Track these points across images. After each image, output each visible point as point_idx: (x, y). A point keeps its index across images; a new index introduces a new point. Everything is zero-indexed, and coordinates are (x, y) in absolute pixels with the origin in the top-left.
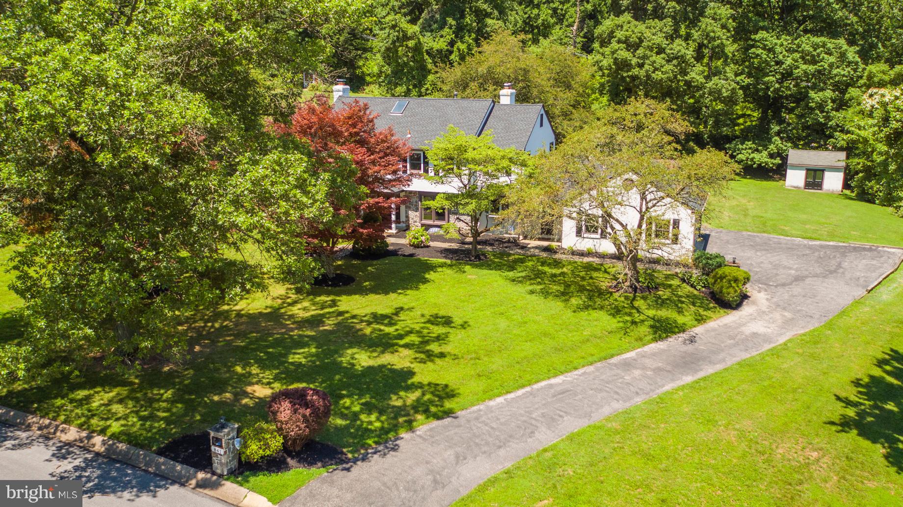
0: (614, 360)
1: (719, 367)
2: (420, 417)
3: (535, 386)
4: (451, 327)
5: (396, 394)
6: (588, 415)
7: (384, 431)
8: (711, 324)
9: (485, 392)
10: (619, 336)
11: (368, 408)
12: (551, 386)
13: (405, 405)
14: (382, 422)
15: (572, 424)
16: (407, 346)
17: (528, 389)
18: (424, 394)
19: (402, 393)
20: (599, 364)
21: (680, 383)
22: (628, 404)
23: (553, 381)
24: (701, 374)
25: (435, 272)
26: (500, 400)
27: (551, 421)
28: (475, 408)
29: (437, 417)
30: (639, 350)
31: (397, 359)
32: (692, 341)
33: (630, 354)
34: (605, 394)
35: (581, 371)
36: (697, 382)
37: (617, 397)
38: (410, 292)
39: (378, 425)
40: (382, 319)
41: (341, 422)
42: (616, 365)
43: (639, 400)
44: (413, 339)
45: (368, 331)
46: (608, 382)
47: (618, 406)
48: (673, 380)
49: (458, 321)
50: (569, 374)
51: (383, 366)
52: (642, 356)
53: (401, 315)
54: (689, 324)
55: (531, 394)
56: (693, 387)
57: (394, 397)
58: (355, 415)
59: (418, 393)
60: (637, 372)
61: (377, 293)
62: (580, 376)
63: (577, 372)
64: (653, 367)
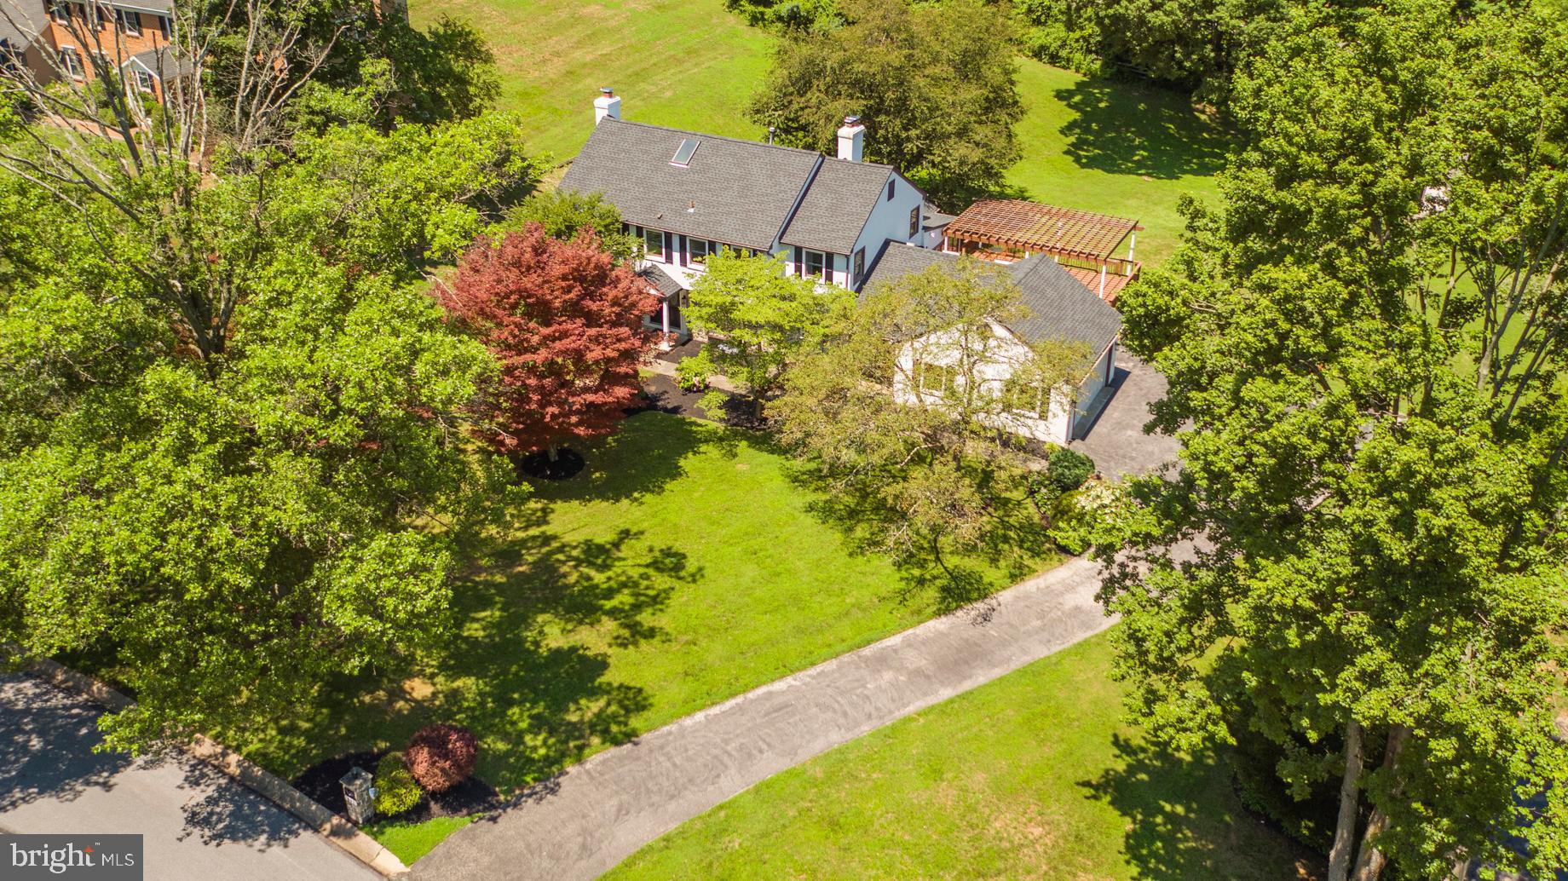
0: (867, 651)
1: (998, 672)
2: (596, 741)
3: (751, 695)
4: (680, 578)
5: (576, 702)
6: (793, 752)
7: (548, 761)
8: (1030, 585)
9: (686, 702)
10: (892, 605)
11: (538, 724)
12: (770, 694)
13: (581, 722)
14: (549, 748)
15: (769, 766)
16: (612, 613)
17: (739, 699)
18: (608, 704)
19: (583, 702)
20: (846, 658)
21: (932, 700)
22: (849, 736)
23: (779, 686)
24: (967, 686)
25: (695, 453)
26: (700, 716)
27: (748, 755)
28: (666, 729)
29: (617, 742)
30: (911, 631)
31: (595, 638)
32: (986, 618)
33: (895, 640)
34: (829, 715)
35: (819, 668)
36: (952, 701)
37: (841, 721)
38: (648, 497)
39: (542, 751)
40: (597, 554)
41: (501, 746)
42: (866, 660)
43: (866, 728)
44: (624, 599)
45: (572, 579)
46: (842, 693)
47: (836, 737)
48: (925, 694)
49: (691, 566)
50: (800, 675)
51: (573, 650)
52: (908, 644)
53: (623, 547)
54: (997, 584)
55: (740, 709)
56: (943, 710)
57: (572, 707)
58: (520, 735)
59: (602, 702)
60: (888, 676)
61: (605, 498)
62: (813, 677)
63: (812, 671)
64: (911, 667)
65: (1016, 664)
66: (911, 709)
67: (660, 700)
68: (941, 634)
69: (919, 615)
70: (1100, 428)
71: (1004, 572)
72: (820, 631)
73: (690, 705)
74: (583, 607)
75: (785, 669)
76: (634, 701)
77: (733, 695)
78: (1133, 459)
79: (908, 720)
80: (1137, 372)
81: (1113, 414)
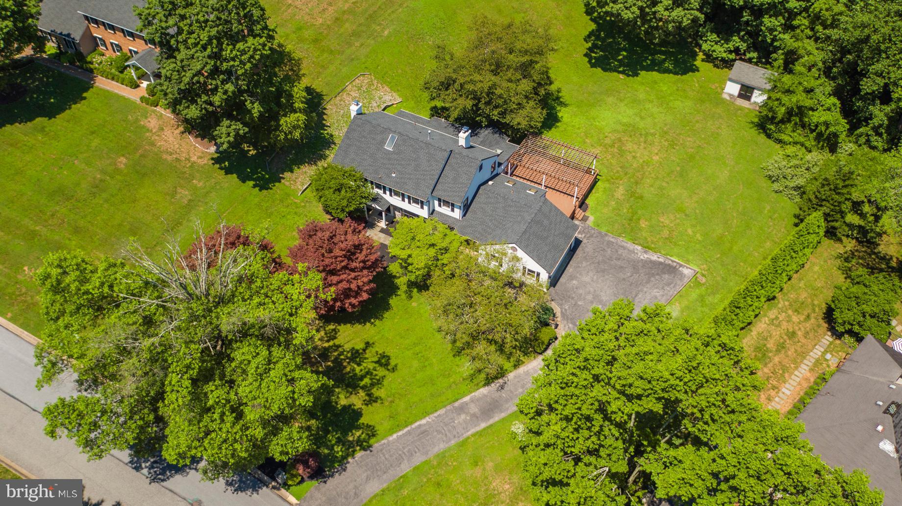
0: (456, 404)
1: (503, 415)
2: (358, 448)
3: (413, 426)
4: (388, 370)
5: (351, 432)
6: (427, 453)
7: (343, 457)
8: (522, 370)
9: (390, 430)
10: (467, 382)
11: (339, 441)
12: (420, 426)
13: (353, 441)
14: (342, 452)
15: (418, 459)
16: (363, 388)
17: (409, 428)
19: (354, 431)
20: (448, 408)
21: (478, 429)
22: (447, 446)
23: (423, 422)
24: (491, 422)
25: (396, 295)
26: (395, 436)
27: (411, 454)
28: (383, 442)
29: (365, 450)
30: (473, 394)
31: (357, 400)
32: (502, 387)
33: (467, 399)
34: (441, 435)
35: (438, 413)
36: (484, 429)
37: (445, 439)
38: (377, 322)
39: (340, 453)
40: (356, 356)
41: (326, 451)
42: (455, 408)
43: (453, 442)
44: (367, 381)
45: (348, 369)
46: (446, 425)
47: (442, 446)
48: (475, 426)
49: (393, 362)
50: (431, 416)
51: (350, 406)
52: (472, 401)
53: (367, 351)
54: (509, 369)
55: (409, 433)
56: (480, 434)
57: (350, 434)
58: (333, 446)
59: (361, 432)
60: (463, 416)
61: (360, 323)
62: (436, 417)
63: (436, 415)
64: (472, 412)
65: (509, 412)
66: (470, 433)
67: (380, 429)
68: (485, 396)
69: (477, 386)
70: (562, 280)
71: (512, 364)
72: (439, 396)
73: (391, 431)
74: (351, 384)
75: (427, 414)
76: (372, 432)
77: (407, 426)
78: (573, 298)
79: (468, 438)
80: (585, 241)
81: (570, 269)
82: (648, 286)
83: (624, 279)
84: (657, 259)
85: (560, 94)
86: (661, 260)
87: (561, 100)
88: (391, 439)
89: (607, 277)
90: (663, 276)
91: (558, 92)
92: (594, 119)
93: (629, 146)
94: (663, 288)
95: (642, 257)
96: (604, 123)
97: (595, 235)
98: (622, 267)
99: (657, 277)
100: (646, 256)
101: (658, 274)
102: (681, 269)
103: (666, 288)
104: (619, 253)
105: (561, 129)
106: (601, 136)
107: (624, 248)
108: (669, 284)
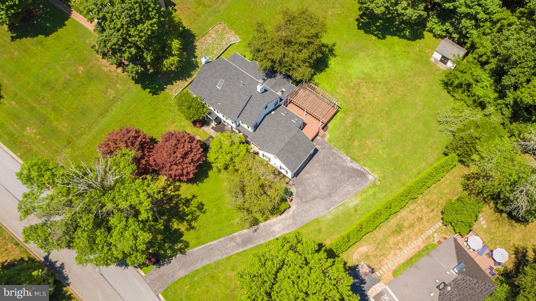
0: (231, 236)
1: (252, 246)
2: (179, 253)
3: (207, 245)
4: (202, 212)
6: (211, 260)
7: (170, 256)
8: (268, 222)
10: (239, 225)
11: (170, 247)
12: (210, 245)
13: (177, 248)
15: (206, 262)
16: (187, 221)
17: (204, 245)
19: (178, 243)
20: (226, 237)
21: (238, 251)
22: (221, 258)
23: (212, 243)
24: (246, 248)
26: (197, 248)
27: (203, 259)
28: (190, 250)
29: (182, 254)
30: (240, 232)
31: (182, 227)
32: (256, 231)
33: (236, 234)
34: (219, 252)
35: (221, 239)
36: (241, 252)
37: (221, 254)
38: (200, 184)
39: (170, 254)
40: (187, 202)
41: (163, 252)
42: (230, 238)
43: (224, 257)
44: (189, 217)
45: (181, 209)
46: (223, 246)
47: (219, 258)
48: (237, 250)
49: (205, 208)
50: (217, 240)
51: (178, 229)
52: (239, 235)
53: (193, 200)
54: (261, 221)
55: (204, 248)
56: (238, 254)
57: (176, 245)
58: (166, 250)
59: (181, 244)
60: (232, 243)
61: (191, 183)
62: (219, 242)
63: (219, 240)
64: (237, 242)
65: (256, 245)
66: (234, 253)
67: (191, 243)
68: (246, 234)
69: (243, 228)
70: (302, 173)
71: (264, 218)
72: (223, 230)
73: (196, 246)
74: (181, 218)
75: (215, 239)
76: (187, 245)
77: (203, 244)
78: (304, 185)
79: (232, 255)
80: (320, 150)
81: (307, 167)
82: (347, 183)
83: (335, 177)
84: (357, 167)
85: (334, 48)
86: (359, 168)
87: (334, 52)
88: (195, 249)
89: (326, 174)
90: (357, 178)
91: (334, 46)
92: (348, 67)
93: (364, 89)
94: (354, 186)
95: (349, 165)
96: (353, 72)
97: (327, 148)
98: (336, 170)
99: (353, 178)
100: (351, 164)
101: (354, 177)
102: (368, 175)
103: (356, 186)
104: (337, 160)
105: (327, 73)
106: (349, 80)
107: (340, 157)
108: (358, 184)
